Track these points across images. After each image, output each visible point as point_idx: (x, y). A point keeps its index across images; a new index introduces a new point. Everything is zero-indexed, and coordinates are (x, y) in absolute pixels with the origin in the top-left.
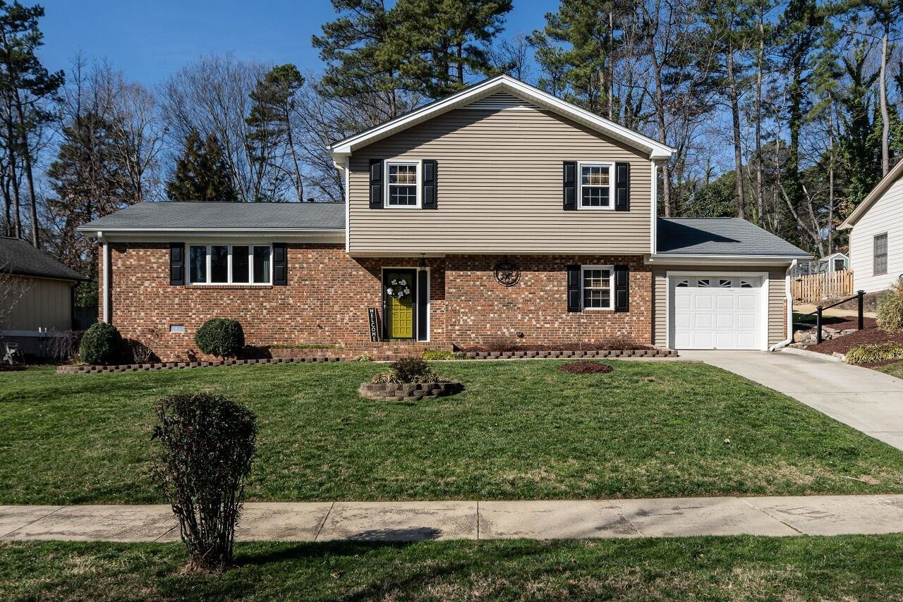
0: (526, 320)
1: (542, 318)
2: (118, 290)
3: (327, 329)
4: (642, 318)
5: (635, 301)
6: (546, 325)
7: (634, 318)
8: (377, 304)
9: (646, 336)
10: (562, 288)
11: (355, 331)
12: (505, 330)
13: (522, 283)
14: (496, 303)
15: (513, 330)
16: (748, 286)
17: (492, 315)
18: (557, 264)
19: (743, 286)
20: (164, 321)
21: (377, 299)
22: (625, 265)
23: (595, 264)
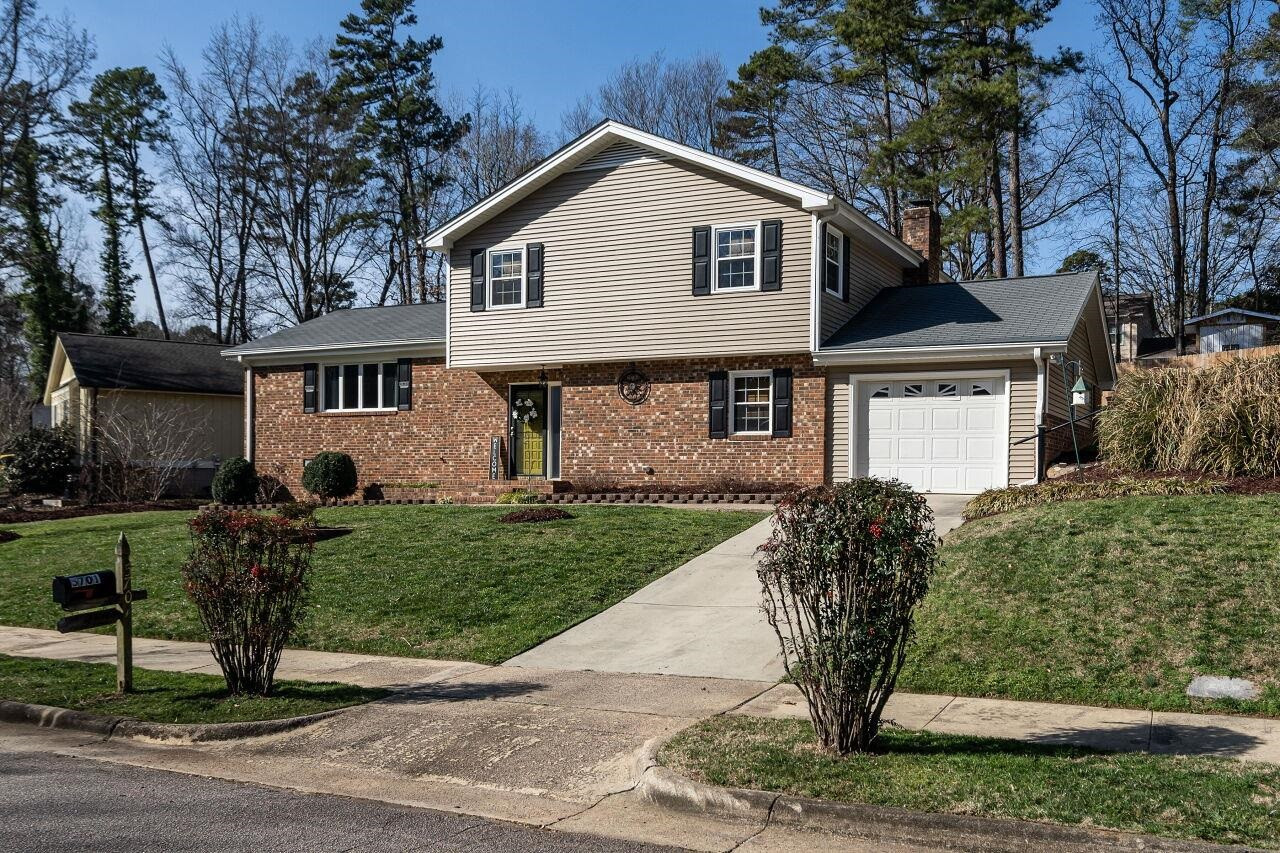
0: (656, 451)
1: (676, 447)
2: (260, 420)
3: (450, 464)
4: (810, 446)
5: (801, 421)
6: (682, 458)
7: (800, 446)
8: (503, 431)
9: (816, 472)
10: (703, 405)
11: (479, 466)
12: (631, 465)
13: (652, 400)
14: (620, 427)
15: (640, 465)
16: (984, 392)
17: (615, 445)
18: (696, 370)
19: (976, 393)
20: (298, 455)
21: (502, 425)
22: (787, 368)
23: (746, 369)
